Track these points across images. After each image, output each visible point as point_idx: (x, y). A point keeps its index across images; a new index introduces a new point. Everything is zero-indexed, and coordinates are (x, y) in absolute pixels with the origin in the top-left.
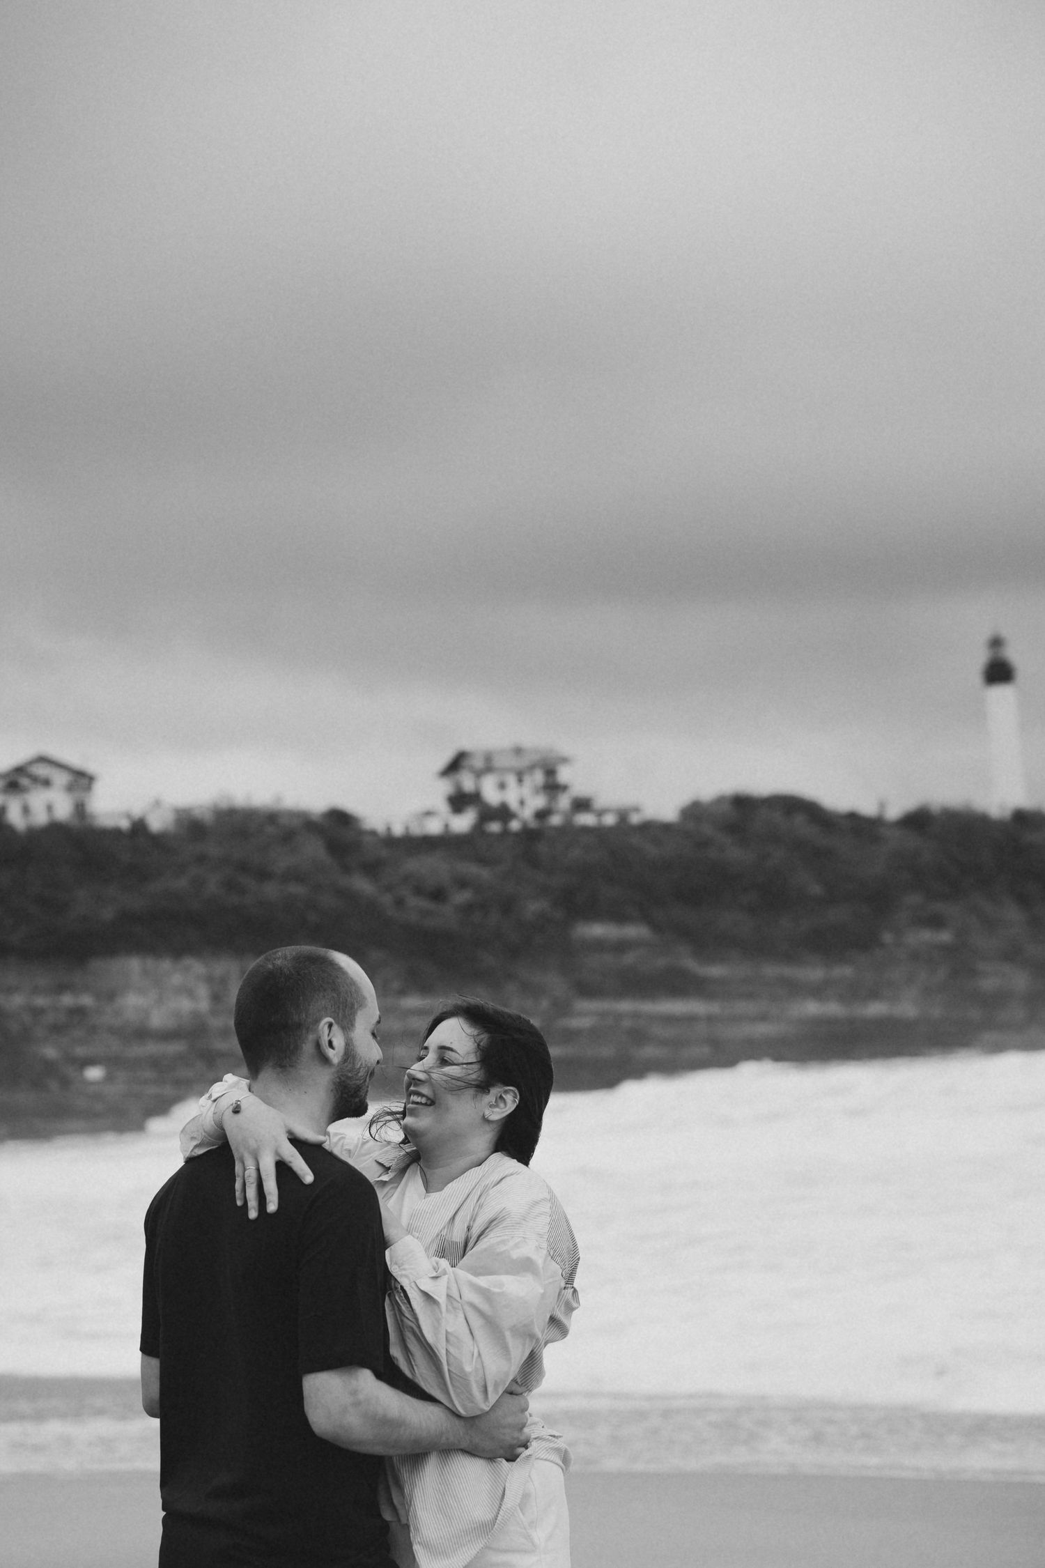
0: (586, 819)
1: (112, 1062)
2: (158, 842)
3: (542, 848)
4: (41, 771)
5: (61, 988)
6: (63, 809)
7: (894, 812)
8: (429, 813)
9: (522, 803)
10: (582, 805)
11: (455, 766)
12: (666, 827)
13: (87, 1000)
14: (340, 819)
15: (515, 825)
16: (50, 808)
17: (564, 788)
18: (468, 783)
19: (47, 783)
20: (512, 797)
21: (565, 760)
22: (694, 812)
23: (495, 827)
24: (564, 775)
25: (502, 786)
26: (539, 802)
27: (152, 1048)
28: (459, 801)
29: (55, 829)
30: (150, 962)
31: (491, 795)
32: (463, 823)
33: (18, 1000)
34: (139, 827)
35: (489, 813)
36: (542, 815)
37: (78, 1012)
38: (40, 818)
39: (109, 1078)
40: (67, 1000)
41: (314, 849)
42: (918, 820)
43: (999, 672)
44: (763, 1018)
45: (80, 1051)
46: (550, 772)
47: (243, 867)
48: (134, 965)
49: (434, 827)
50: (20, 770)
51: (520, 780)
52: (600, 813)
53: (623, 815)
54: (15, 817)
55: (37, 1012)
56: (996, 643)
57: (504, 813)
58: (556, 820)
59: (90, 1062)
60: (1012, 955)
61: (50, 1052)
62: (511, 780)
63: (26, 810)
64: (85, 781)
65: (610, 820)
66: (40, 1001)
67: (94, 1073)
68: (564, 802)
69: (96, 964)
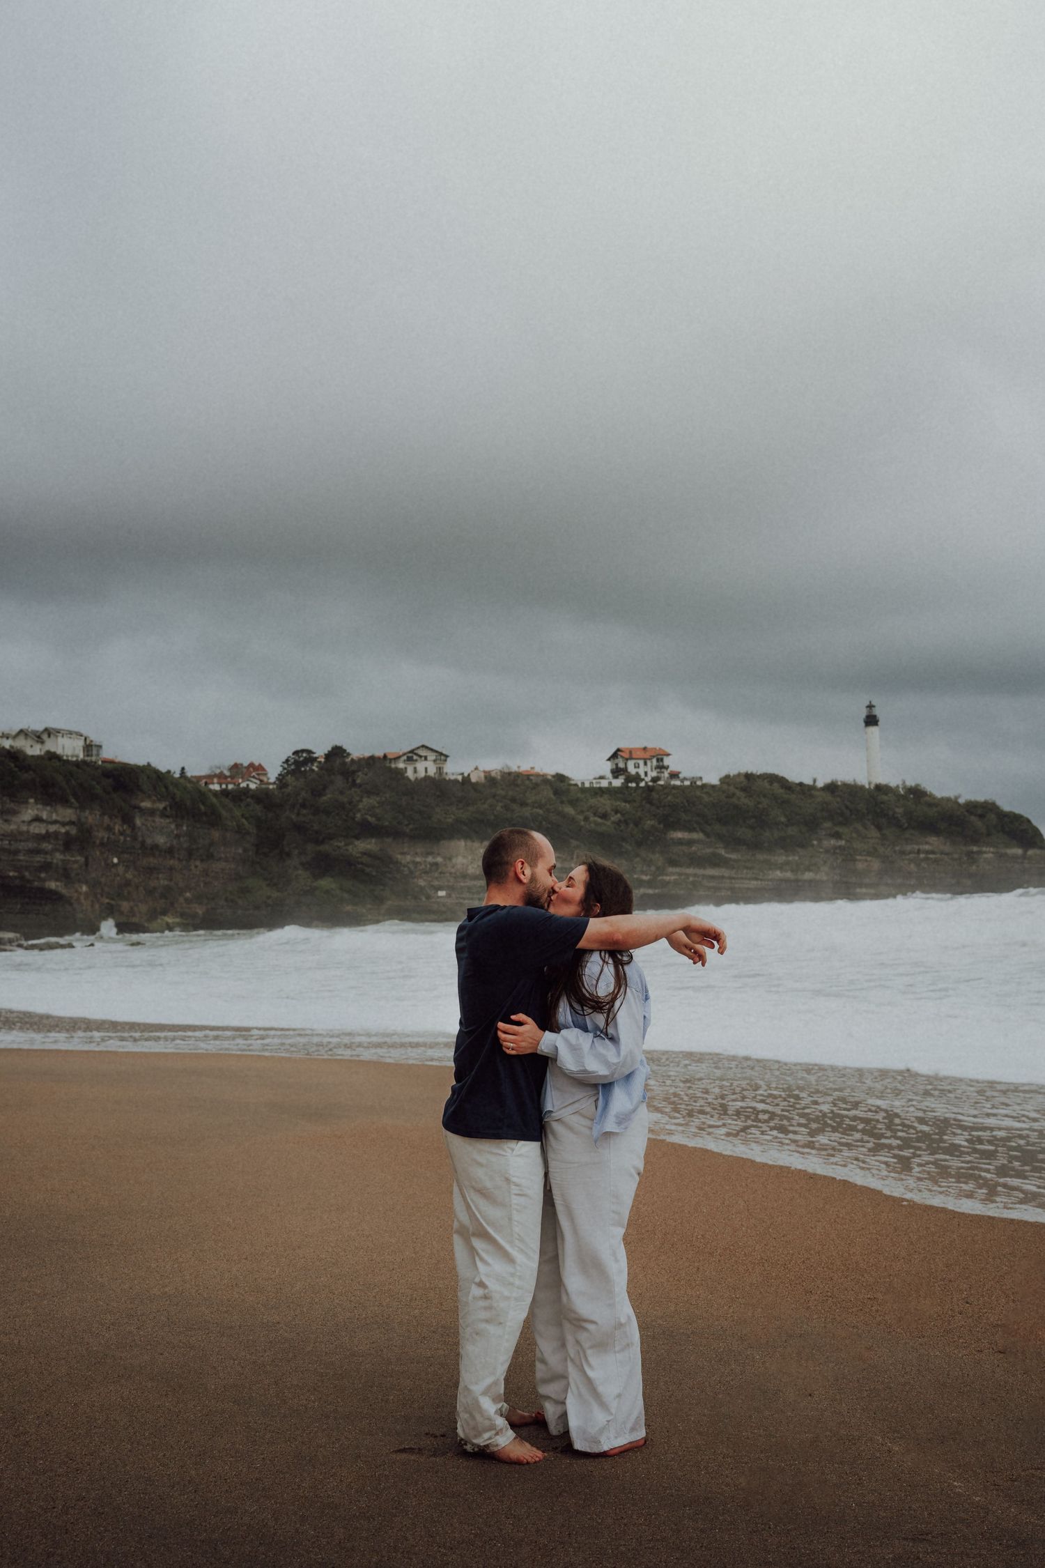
0: (678, 783)
1: (451, 889)
2: (475, 786)
3: (655, 795)
4: (422, 752)
5: (428, 854)
6: (432, 771)
7: (820, 784)
8: (602, 778)
9: (646, 774)
10: (674, 775)
11: (615, 756)
12: (713, 787)
13: (439, 860)
14: (561, 778)
15: (642, 784)
16: (426, 769)
17: (667, 768)
18: (621, 765)
19: (426, 758)
20: (641, 771)
21: (668, 755)
22: (726, 780)
23: (634, 785)
24: (667, 761)
25: (637, 766)
26: (654, 774)
27: (469, 883)
28: (616, 772)
29: (427, 778)
30: (469, 843)
31: (632, 770)
32: (618, 783)
33: (408, 858)
34: (466, 780)
35: (629, 778)
36: (655, 780)
37: (436, 864)
38: (422, 774)
39: (449, 896)
40: (430, 859)
41: (548, 793)
42: (832, 788)
43: (871, 721)
44: (756, 879)
45: (436, 883)
46: (660, 760)
47: (513, 800)
48: (462, 843)
49: (604, 784)
50: (412, 752)
51: (645, 764)
52: (682, 781)
53: (693, 781)
54: (410, 774)
55: (416, 864)
56: (870, 707)
57: (637, 778)
58: (661, 783)
59: (440, 888)
60: (873, 853)
61: (422, 883)
62: (641, 763)
63: (415, 771)
64: (443, 758)
65: (687, 783)
66: (418, 859)
67: (442, 893)
68: (666, 774)
69: (444, 843)
